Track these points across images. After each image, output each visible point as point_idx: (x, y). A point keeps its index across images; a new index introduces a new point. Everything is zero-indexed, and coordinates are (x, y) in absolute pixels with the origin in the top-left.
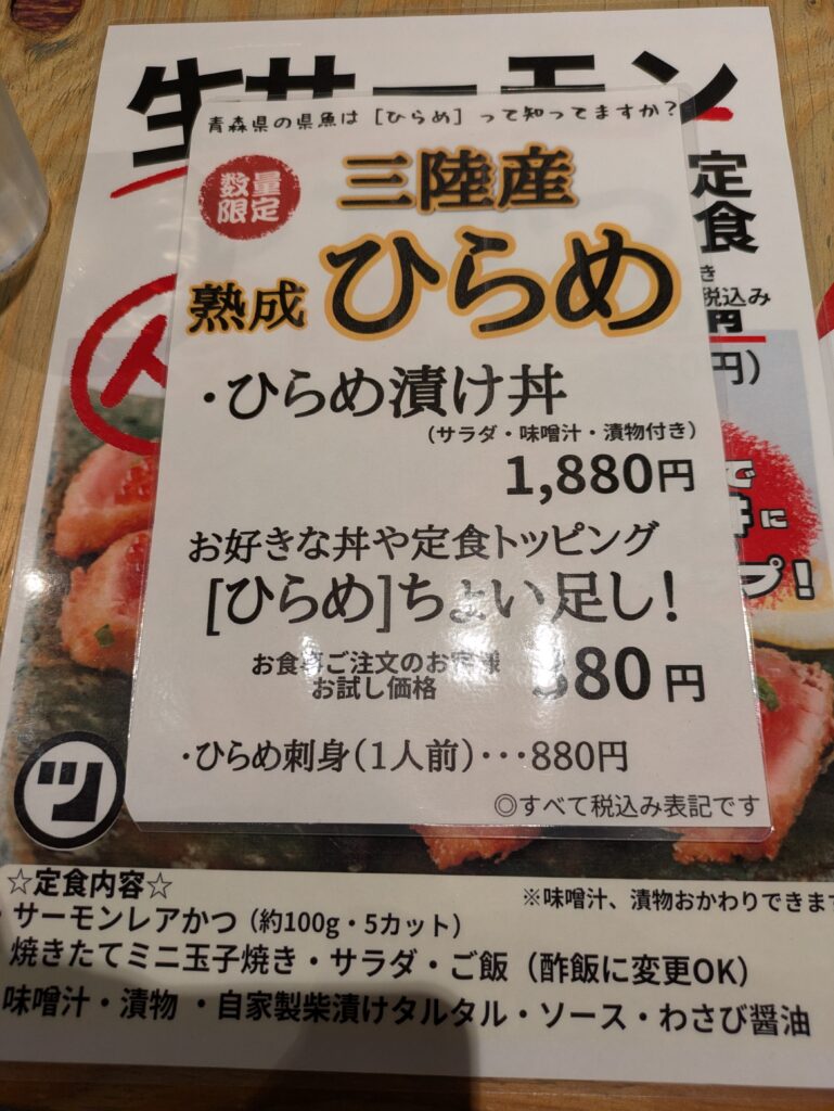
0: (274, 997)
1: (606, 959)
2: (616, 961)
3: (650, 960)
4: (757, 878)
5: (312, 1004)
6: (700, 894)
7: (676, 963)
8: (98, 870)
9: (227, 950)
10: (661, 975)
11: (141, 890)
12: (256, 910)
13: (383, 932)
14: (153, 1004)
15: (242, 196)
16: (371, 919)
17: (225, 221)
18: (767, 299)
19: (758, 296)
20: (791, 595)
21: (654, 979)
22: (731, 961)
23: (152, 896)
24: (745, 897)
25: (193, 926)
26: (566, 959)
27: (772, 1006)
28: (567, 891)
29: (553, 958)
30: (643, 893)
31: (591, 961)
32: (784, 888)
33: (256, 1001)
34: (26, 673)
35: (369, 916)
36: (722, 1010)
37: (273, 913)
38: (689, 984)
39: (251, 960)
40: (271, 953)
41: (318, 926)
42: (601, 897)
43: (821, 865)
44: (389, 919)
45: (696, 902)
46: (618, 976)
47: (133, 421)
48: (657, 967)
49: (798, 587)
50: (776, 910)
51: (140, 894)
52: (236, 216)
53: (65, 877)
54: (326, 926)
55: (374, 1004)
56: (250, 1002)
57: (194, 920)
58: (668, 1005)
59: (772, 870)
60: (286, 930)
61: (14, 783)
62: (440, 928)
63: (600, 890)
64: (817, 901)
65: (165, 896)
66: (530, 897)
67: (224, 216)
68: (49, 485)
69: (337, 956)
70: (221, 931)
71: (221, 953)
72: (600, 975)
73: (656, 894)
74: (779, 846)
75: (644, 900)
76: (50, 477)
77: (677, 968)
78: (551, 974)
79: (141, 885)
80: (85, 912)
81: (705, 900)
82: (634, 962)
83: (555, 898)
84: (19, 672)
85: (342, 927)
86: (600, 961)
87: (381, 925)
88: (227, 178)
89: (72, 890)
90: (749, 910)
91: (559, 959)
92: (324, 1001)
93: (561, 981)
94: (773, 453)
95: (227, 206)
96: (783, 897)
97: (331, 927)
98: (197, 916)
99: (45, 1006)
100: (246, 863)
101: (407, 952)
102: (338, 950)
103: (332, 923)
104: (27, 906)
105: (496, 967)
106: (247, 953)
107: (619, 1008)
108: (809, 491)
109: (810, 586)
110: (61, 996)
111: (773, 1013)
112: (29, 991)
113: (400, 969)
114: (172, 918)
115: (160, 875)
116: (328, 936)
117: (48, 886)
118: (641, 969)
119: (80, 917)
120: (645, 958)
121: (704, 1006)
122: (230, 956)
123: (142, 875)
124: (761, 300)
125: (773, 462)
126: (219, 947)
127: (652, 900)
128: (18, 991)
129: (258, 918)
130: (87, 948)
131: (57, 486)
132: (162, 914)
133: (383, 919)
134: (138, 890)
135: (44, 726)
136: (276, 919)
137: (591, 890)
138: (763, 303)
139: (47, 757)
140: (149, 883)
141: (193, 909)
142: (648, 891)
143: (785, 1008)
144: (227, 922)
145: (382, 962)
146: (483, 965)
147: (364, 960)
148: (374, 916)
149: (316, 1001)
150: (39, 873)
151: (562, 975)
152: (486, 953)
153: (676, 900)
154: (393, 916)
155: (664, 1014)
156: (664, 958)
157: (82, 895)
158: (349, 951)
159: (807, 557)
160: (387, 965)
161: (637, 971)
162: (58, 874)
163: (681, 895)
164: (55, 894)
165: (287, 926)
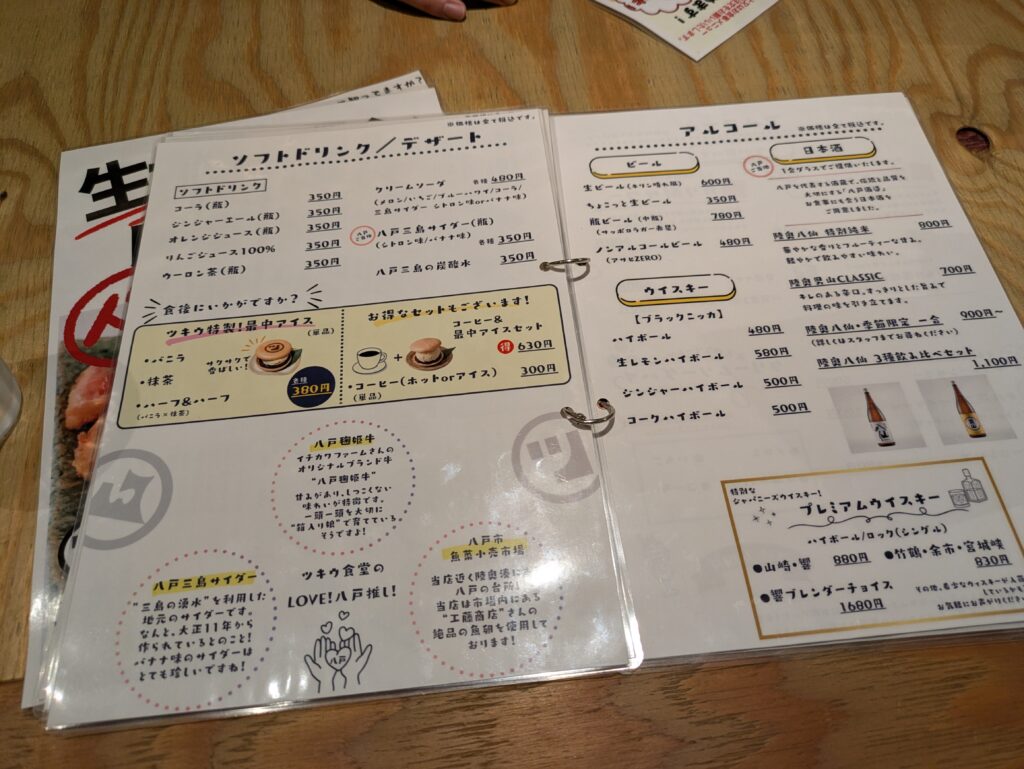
47: (106, 351)
61: (57, 551)
68: (58, 394)
84: (53, 493)
131: (62, 395)
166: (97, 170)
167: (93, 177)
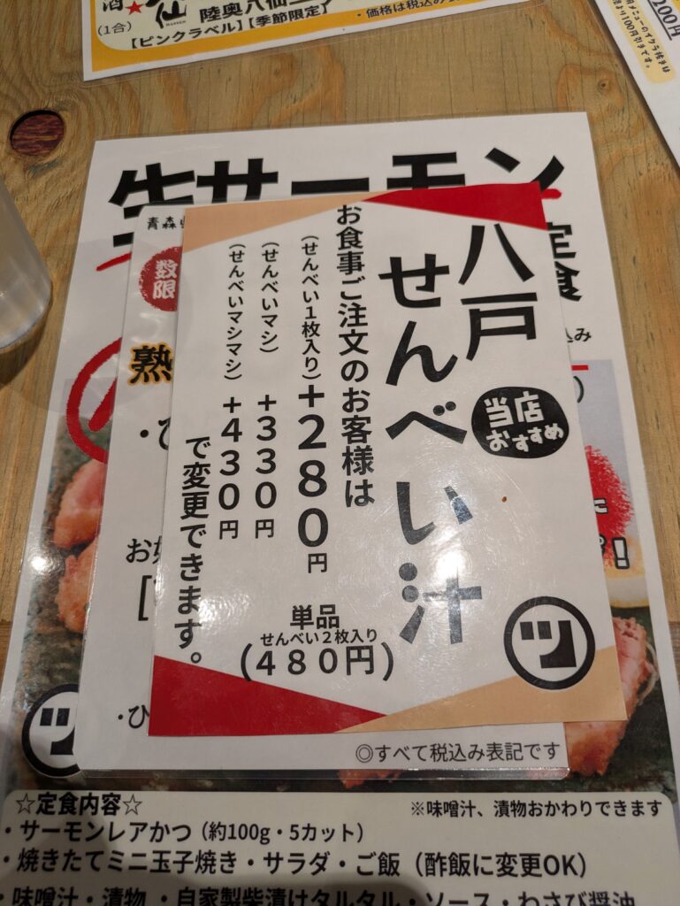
0: (220, 892)
1: (476, 856)
2: (484, 858)
3: (510, 856)
4: (591, 790)
5: (250, 897)
6: (547, 803)
7: (530, 859)
8: (86, 793)
9: (184, 855)
10: (518, 869)
11: (118, 808)
12: (207, 823)
13: (304, 839)
14: (127, 900)
15: (171, 278)
16: (295, 828)
17: (159, 297)
18: (588, 336)
19: (581, 334)
20: (611, 565)
21: (513, 872)
22: (572, 857)
23: (127, 813)
24: (582, 805)
25: (158, 836)
26: (445, 858)
27: (606, 893)
28: (445, 803)
29: (435, 857)
30: (504, 803)
31: (464, 858)
32: (612, 797)
33: (206, 896)
34: (31, 638)
35: (293, 826)
36: (567, 897)
37: (219, 825)
38: (540, 876)
39: (202, 862)
40: (218, 857)
41: (254, 835)
42: (471, 807)
43: (640, 778)
44: (308, 828)
45: (544, 810)
46: (486, 870)
48: (516, 863)
49: (617, 559)
50: (607, 815)
51: (118, 812)
52: (167, 293)
53: (60, 799)
54: (260, 835)
55: (297, 897)
56: (202, 896)
57: (159, 831)
58: (524, 893)
59: (603, 783)
60: (229, 838)
62: (347, 835)
63: (470, 802)
64: (638, 807)
65: (137, 813)
66: (417, 809)
67: (158, 294)
69: (269, 859)
70: (179, 840)
71: (180, 857)
72: (471, 870)
73: (513, 804)
74: (607, 764)
75: (504, 809)
76: (51, 486)
77: (531, 863)
78: (434, 869)
79: (119, 805)
80: (76, 827)
81: (552, 808)
82: (497, 859)
83: (435, 809)
85: (272, 835)
86: (471, 859)
87: (302, 833)
88: (161, 264)
89: (65, 810)
90: (586, 815)
91: (440, 858)
92: (259, 895)
93: (442, 875)
94: (595, 455)
95: (160, 286)
96: (612, 805)
97: (263, 836)
98: (161, 828)
99: (44, 903)
100: (198, 786)
101: (322, 854)
102: (269, 854)
103: (265, 832)
104: (31, 823)
105: (391, 865)
106: (199, 858)
107: (486, 896)
108: (624, 484)
109: (626, 558)
110: (56, 896)
111: (607, 899)
112: (31, 892)
113: (317, 868)
114: (142, 830)
115: (133, 796)
116: (261, 842)
117: (47, 806)
118: (503, 864)
119: (71, 831)
120: (506, 855)
121: (553, 894)
122: (187, 859)
123: (119, 796)
124: (584, 337)
125: (596, 462)
126: (178, 852)
127: (510, 809)
128: (24, 891)
129: (208, 829)
130: (76, 855)
132: (134, 828)
133: (304, 828)
134: (116, 808)
135: (45, 680)
136: (222, 829)
137: (463, 802)
138: (585, 340)
139: (47, 705)
140: (125, 802)
141: (158, 823)
142: (507, 802)
143: (616, 894)
144: (183, 832)
145: (303, 862)
146: (381, 864)
147: (290, 861)
148: (297, 826)
149: (252, 894)
150: (40, 796)
151: (442, 870)
152: (383, 854)
153: (529, 808)
154: (311, 826)
155: (521, 901)
156: (521, 855)
157: (74, 813)
158: (278, 854)
159: (623, 536)
160: (307, 864)
161: (500, 866)
162: (55, 796)
163: (533, 804)
164: (53, 813)
165: (230, 835)
166: (133, 173)
167: (128, 183)
